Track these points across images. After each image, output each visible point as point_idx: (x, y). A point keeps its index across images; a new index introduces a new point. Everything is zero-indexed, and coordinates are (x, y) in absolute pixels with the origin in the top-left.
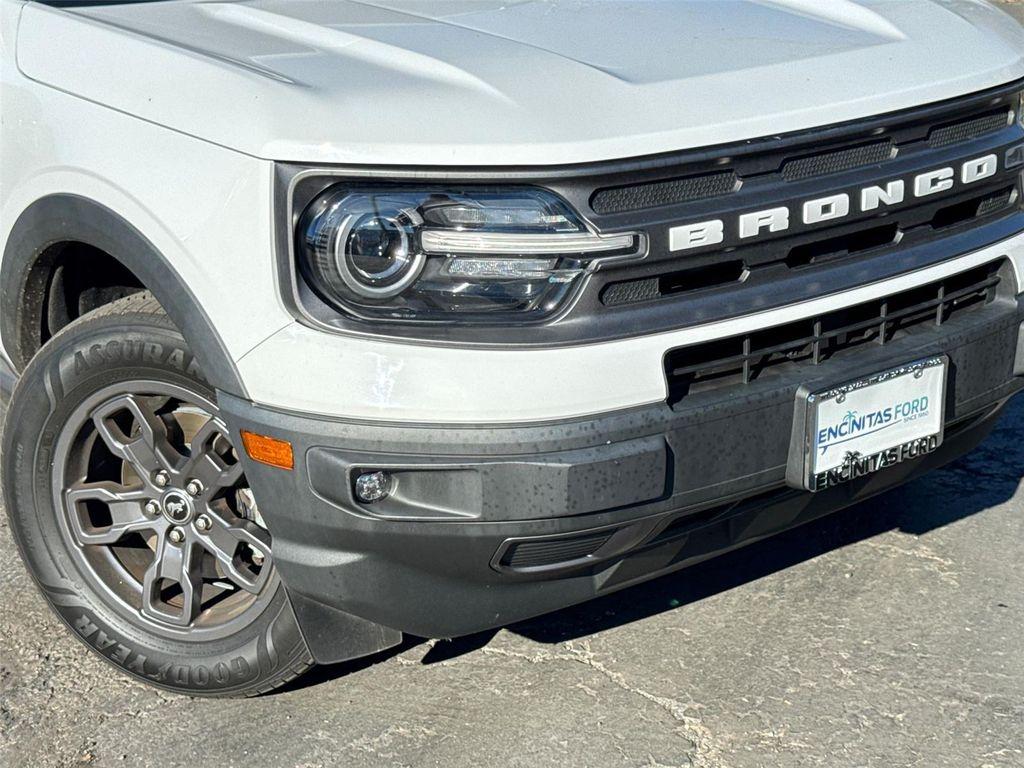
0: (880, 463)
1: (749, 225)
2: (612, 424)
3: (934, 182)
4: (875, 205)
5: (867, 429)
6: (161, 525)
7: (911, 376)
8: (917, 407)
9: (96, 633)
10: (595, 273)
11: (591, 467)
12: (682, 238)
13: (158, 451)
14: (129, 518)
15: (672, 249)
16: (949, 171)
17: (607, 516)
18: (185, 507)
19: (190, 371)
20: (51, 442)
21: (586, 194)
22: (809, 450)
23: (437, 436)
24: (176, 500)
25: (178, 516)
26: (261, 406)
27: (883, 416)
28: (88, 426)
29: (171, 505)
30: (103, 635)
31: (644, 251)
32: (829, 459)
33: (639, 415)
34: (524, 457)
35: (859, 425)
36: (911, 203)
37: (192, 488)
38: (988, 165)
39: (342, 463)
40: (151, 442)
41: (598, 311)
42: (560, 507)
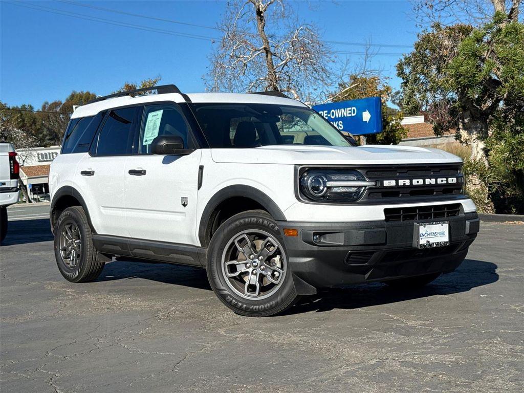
0: (435, 246)
1: (401, 182)
2: (373, 224)
3: (442, 181)
4: (429, 183)
5: (431, 236)
6: (250, 270)
7: (440, 225)
8: (442, 234)
9: (231, 301)
10: (368, 189)
11: (369, 232)
12: (386, 183)
13: (252, 249)
14: (241, 269)
15: (384, 185)
16: (445, 179)
17: (372, 247)
18: (258, 264)
19: (264, 224)
20: (222, 250)
21: (365, 172)
22: (418, 238)
23: (333, 225)
24: (255, 262)
25: (256, 266)
26: (289, 222)
27: (435, 234)
28: (233, 243)
29: (254, 264)
30: (234, 301)
31: (379, 185)
32: (423, 241)
33: (379, 223)
34: (354, 229)
35: (429, 235)
36: (436, 185)
37: (260, 258)
38: (455, 180)
39: (311, 232)
40: (250, 246)
41: (369, 198)
42: (362, 242)
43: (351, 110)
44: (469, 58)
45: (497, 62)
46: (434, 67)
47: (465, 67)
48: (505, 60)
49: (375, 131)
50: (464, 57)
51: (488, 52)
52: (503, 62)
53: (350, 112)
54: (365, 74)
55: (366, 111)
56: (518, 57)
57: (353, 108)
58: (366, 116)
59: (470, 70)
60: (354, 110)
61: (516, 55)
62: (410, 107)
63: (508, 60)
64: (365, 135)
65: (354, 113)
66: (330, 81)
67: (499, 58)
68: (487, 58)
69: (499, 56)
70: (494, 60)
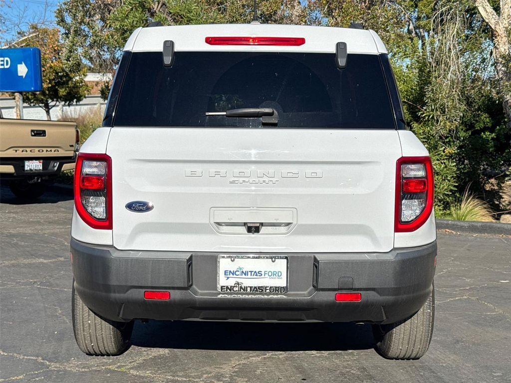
43: (3, 61)
44: (136, 9)
45: (169, 19)
46: (98, 17)
47: (130, 20)
48: (177, 16)
49: (33, 89)
50: (131, 7)
51: (159, 4)
52: (175, 19)
53: (2, 63)
54: (45, 24)
55: (21, 63)
56: (192, 14)
57: (6, 59)
58: (22, 70)
59: (137, 24)
60: (7, 61)
61: (190, 12)
62: (70, 63)
63: (182, 18)
64: (21, 93)
65: (7, 64)
66: (6, 28)
67: (170, 13)
68: (157, 12)
69: (171, 11)
70: (165, 15)
